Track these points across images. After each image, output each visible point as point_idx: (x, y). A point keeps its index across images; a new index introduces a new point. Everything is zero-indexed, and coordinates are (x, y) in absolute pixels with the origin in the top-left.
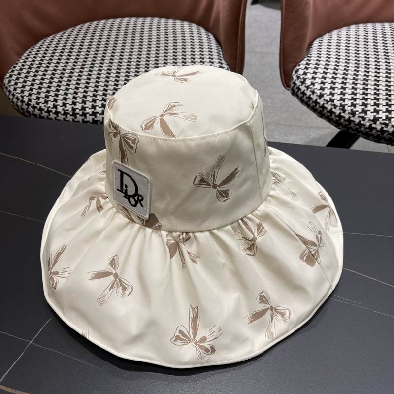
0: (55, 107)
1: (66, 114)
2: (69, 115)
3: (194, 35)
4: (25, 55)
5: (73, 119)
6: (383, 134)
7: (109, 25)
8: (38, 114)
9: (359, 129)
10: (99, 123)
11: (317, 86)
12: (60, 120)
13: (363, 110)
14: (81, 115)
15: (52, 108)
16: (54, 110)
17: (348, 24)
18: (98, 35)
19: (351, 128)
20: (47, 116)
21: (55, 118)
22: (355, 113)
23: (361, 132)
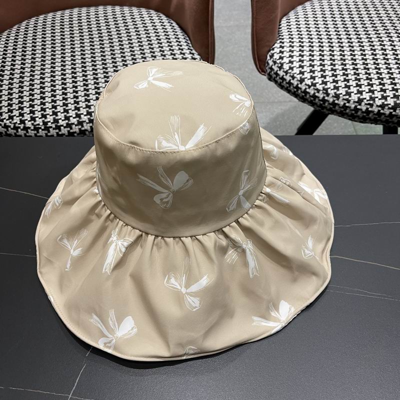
0: (22, 122)
1: (36, 129)
5: (46, 134)
6: (368, 115)
8: (4, 132)
9: (344, 112)
10: (76, 135)
12: (31, 136)
14: (54, 129)
15: (19, 124)
16: (22, 126)
20: (15, 133)
21: (25, 135)
22: (339, 96)
23: (347, 114)
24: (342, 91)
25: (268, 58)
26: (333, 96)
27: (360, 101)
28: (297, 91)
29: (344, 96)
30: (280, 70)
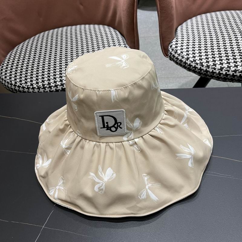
0: (32, 85)
1: (39, 88)
2: (41, 89)
3: (107, 32)
4: (8, 56)
5: (44, 91)
6: (227, 76)
7: (56, 32)
8: (22, 90)
9: (213, 75)
10: (60, 91)
11: (185, 53)
12: (36, 92)
13: (214, 64)
14: (48, 88)
16: (31, 87)
17: (195, 15)
18: (50, 39)
19: (208, 75)
20: (28, 91)
21: (33, 91)
22: (209, 66)
23: (214, 76)
24: (211, 63)
25: (169, 47)
26: (206, 67)
27: (222, 69)
28: (185, 65)
29: (212, 66)
30: (175, 54)
